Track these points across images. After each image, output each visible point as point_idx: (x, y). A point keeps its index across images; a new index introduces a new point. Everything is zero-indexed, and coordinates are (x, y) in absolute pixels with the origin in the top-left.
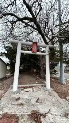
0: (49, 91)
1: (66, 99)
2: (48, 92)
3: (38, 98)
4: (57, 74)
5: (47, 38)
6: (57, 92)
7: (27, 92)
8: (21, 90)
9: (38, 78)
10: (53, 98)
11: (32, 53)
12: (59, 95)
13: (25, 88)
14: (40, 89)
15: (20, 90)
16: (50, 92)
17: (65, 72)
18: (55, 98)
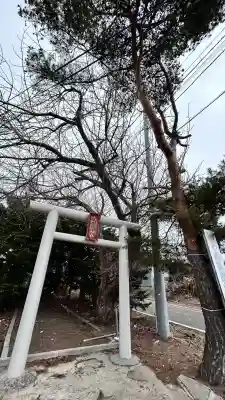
0: (129, 366)
1: (176, 383)
2: (126, 370)
3: (101, 394)
4: (147, 305)
5: (121, 201)
6: (153, 368)
7: (60, 376)
8: (39, 372)
9: (87, 321)
10: (142, 387)
11: (85, 242)
12: (158, 376)
13: (49, 363)
14: (101, 362)
15: (35, 374)
16: (132, 368)
17: (169, 299)
18: (149, 385)
